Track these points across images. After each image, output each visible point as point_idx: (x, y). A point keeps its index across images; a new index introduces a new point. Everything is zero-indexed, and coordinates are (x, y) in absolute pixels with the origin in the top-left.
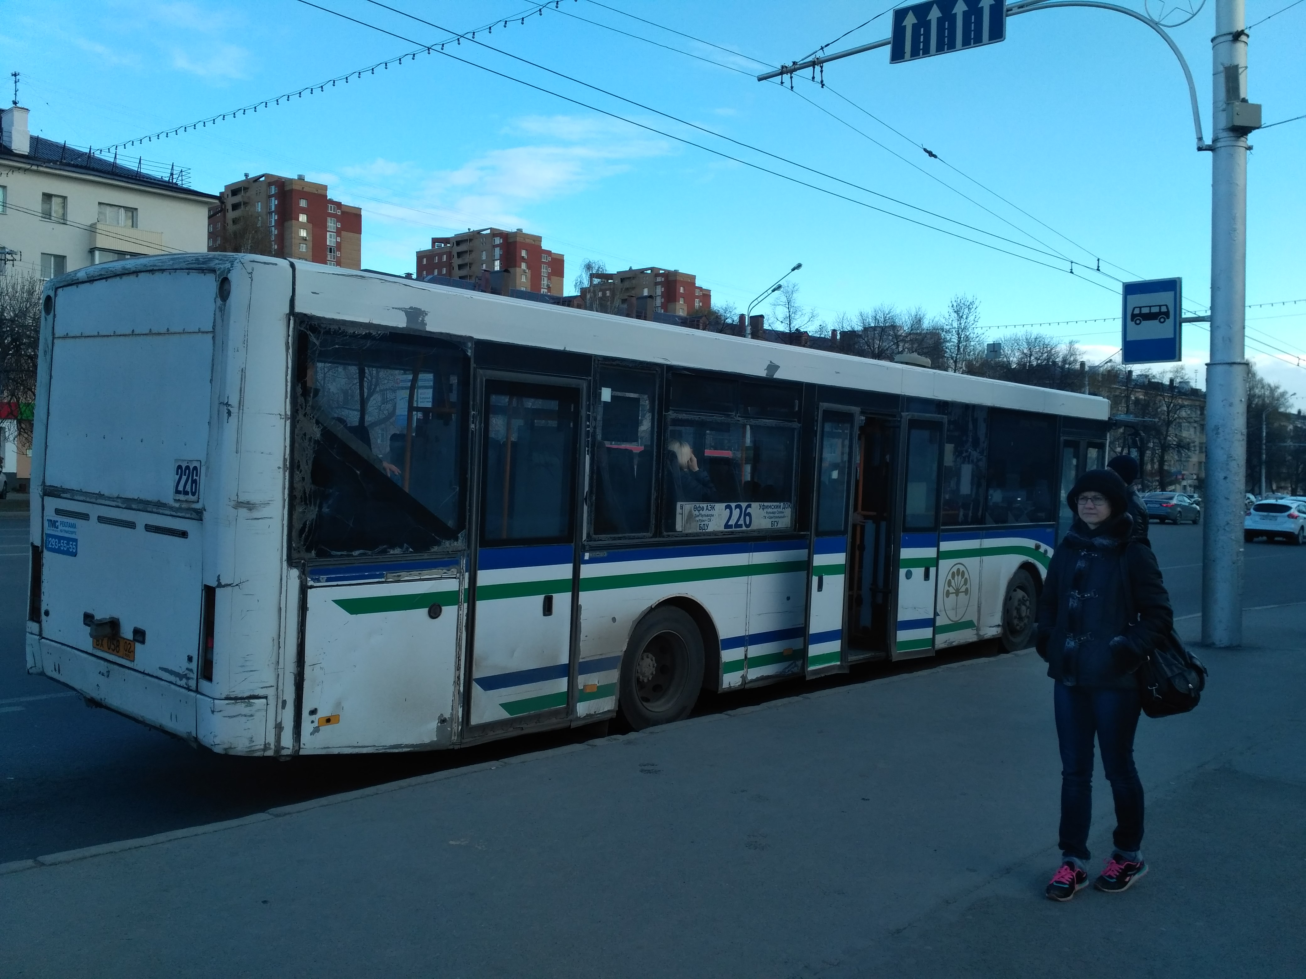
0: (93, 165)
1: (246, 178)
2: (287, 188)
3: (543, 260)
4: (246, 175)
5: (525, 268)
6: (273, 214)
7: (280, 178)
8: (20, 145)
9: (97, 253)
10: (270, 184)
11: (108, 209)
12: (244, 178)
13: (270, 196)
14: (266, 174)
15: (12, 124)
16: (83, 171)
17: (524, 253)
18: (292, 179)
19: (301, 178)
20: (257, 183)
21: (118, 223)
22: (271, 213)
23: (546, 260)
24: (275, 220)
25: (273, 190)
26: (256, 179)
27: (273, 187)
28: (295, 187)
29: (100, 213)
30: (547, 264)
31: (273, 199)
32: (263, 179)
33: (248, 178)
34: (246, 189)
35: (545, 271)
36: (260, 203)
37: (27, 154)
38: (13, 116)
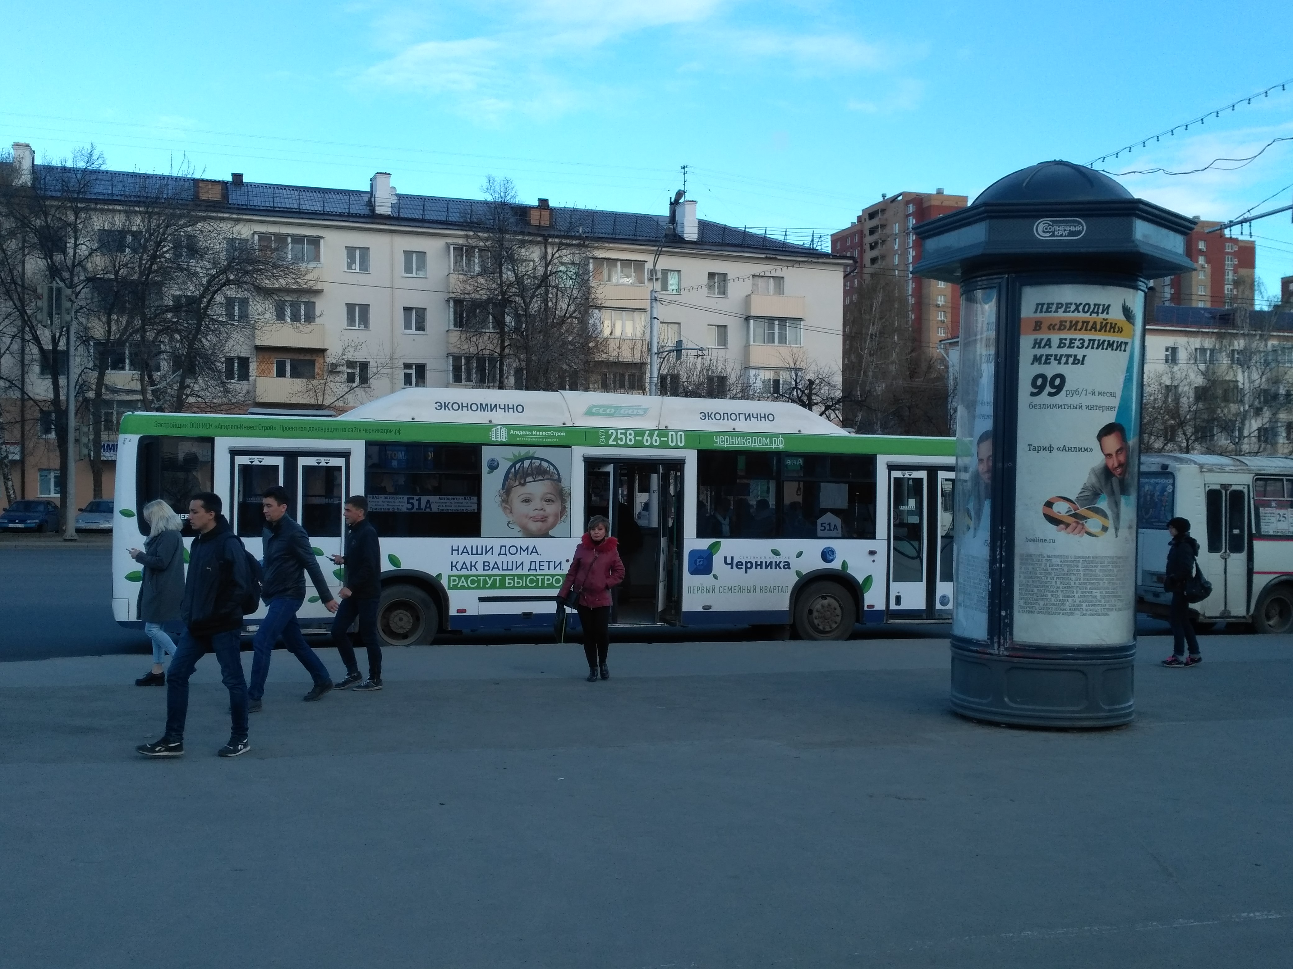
0: (749, 242)
1: (884, 199)
2: (925, 205)
3: (1227, 250)
4: (884, 196)
5: (1203, 263)
6: (911, 234)
7: (919, 195)
8: (691, 233)
9: (751, 321)
10: (908, 203)
11: (760, 280)
12: (881, 199)
13: (908, 216)
14: (904, 192)
15: (684, 216)
16: (740, 249)
17: (1202, 245)
18: (931, 194)
19: (940, 192)
20: (894, 204)
21: (768, 292)
22: (908, 234)
23: (1232, 250)
24: (913, 241)
25: (911, 209)
26: (894, 199)
27: (911, 206)
28: (934, 203)
29: (753, 284)
30: (1235, 254)
31: (911, 218)
32: (900, 198)
33: (886, 198)
34: (883, 211)
35: (1229, 264)
36: (897, 224)
37: (696, 240)
38: (685, 208)
